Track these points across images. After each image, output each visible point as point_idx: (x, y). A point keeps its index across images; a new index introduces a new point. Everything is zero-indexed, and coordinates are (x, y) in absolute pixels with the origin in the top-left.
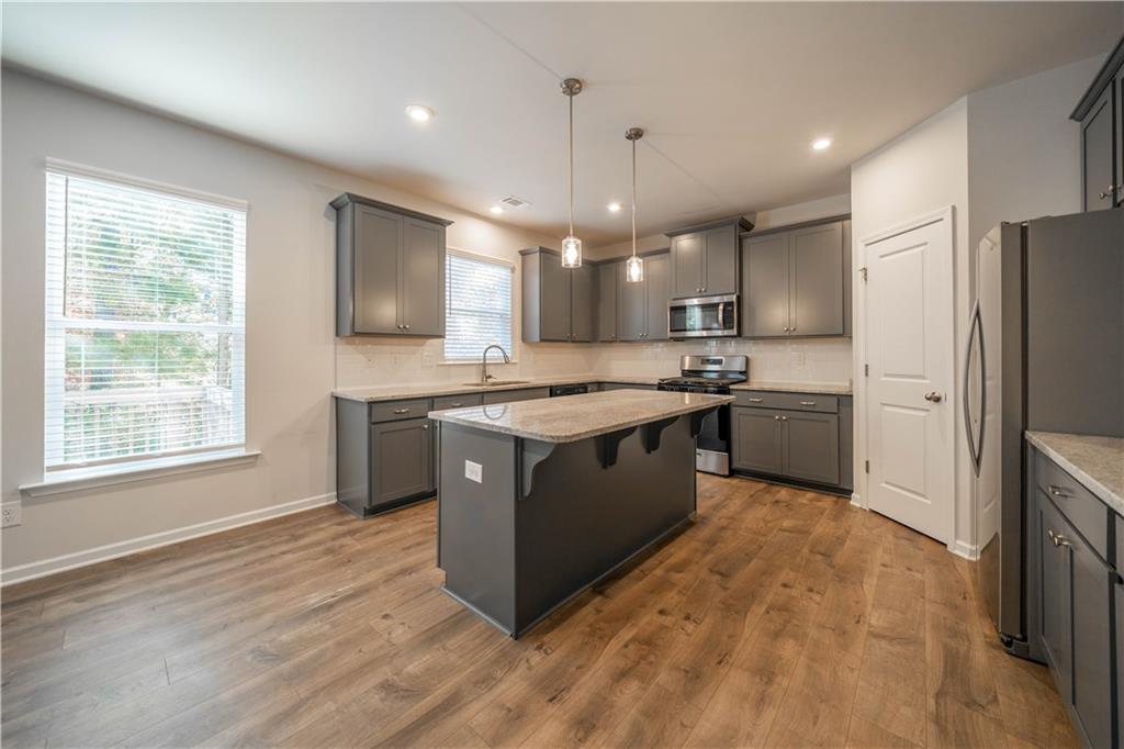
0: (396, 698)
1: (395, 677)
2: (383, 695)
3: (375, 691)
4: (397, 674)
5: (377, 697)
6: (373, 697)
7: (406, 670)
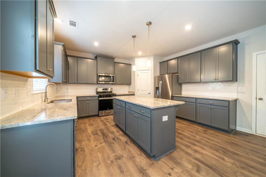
0: (200, 169)
1: (194, 170)
2: (201, 172)
3: (201, 174)
4: (193, 170)
5: (202, 173)
6: (203, 174)
7: (191, 168)
